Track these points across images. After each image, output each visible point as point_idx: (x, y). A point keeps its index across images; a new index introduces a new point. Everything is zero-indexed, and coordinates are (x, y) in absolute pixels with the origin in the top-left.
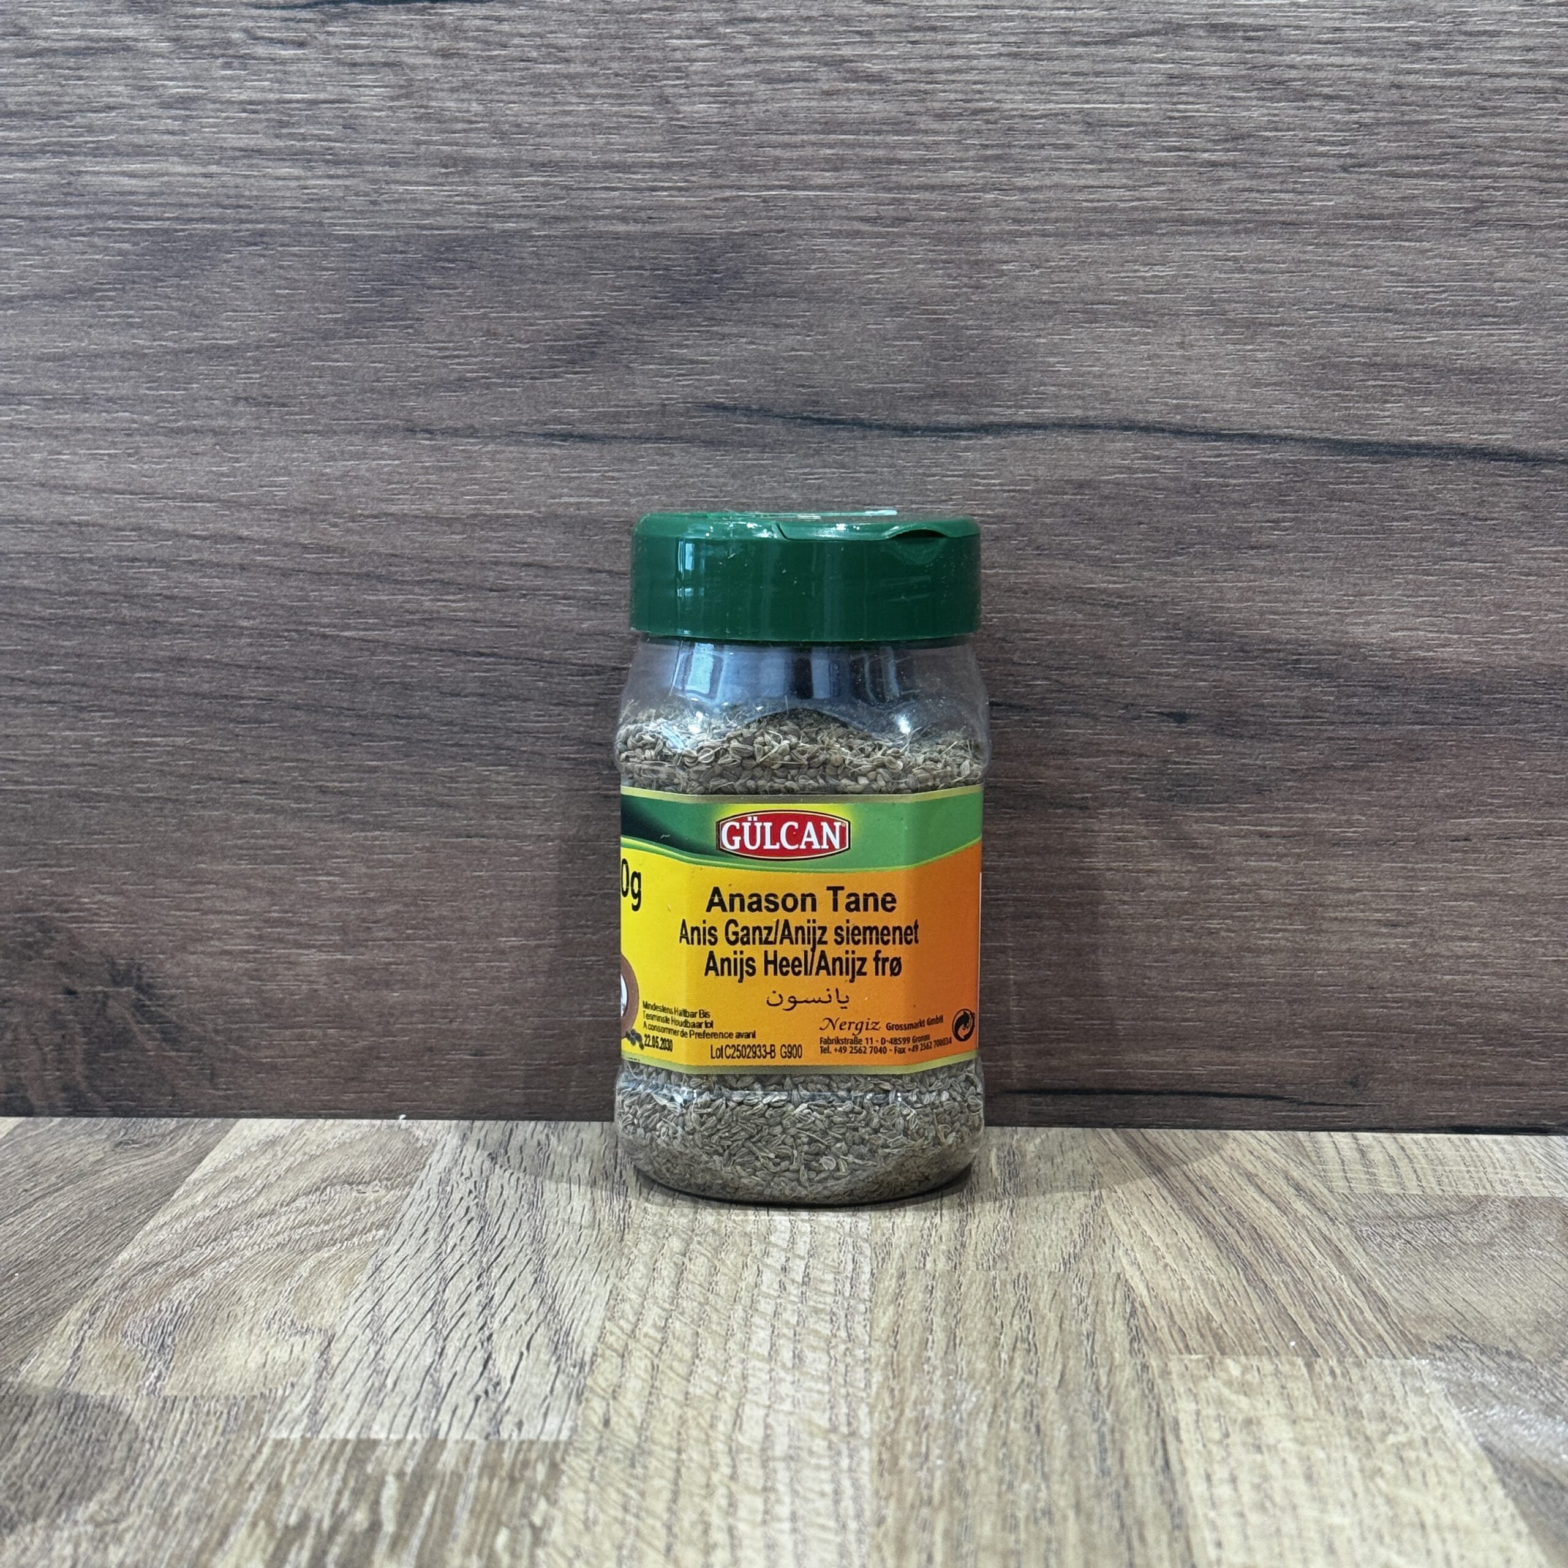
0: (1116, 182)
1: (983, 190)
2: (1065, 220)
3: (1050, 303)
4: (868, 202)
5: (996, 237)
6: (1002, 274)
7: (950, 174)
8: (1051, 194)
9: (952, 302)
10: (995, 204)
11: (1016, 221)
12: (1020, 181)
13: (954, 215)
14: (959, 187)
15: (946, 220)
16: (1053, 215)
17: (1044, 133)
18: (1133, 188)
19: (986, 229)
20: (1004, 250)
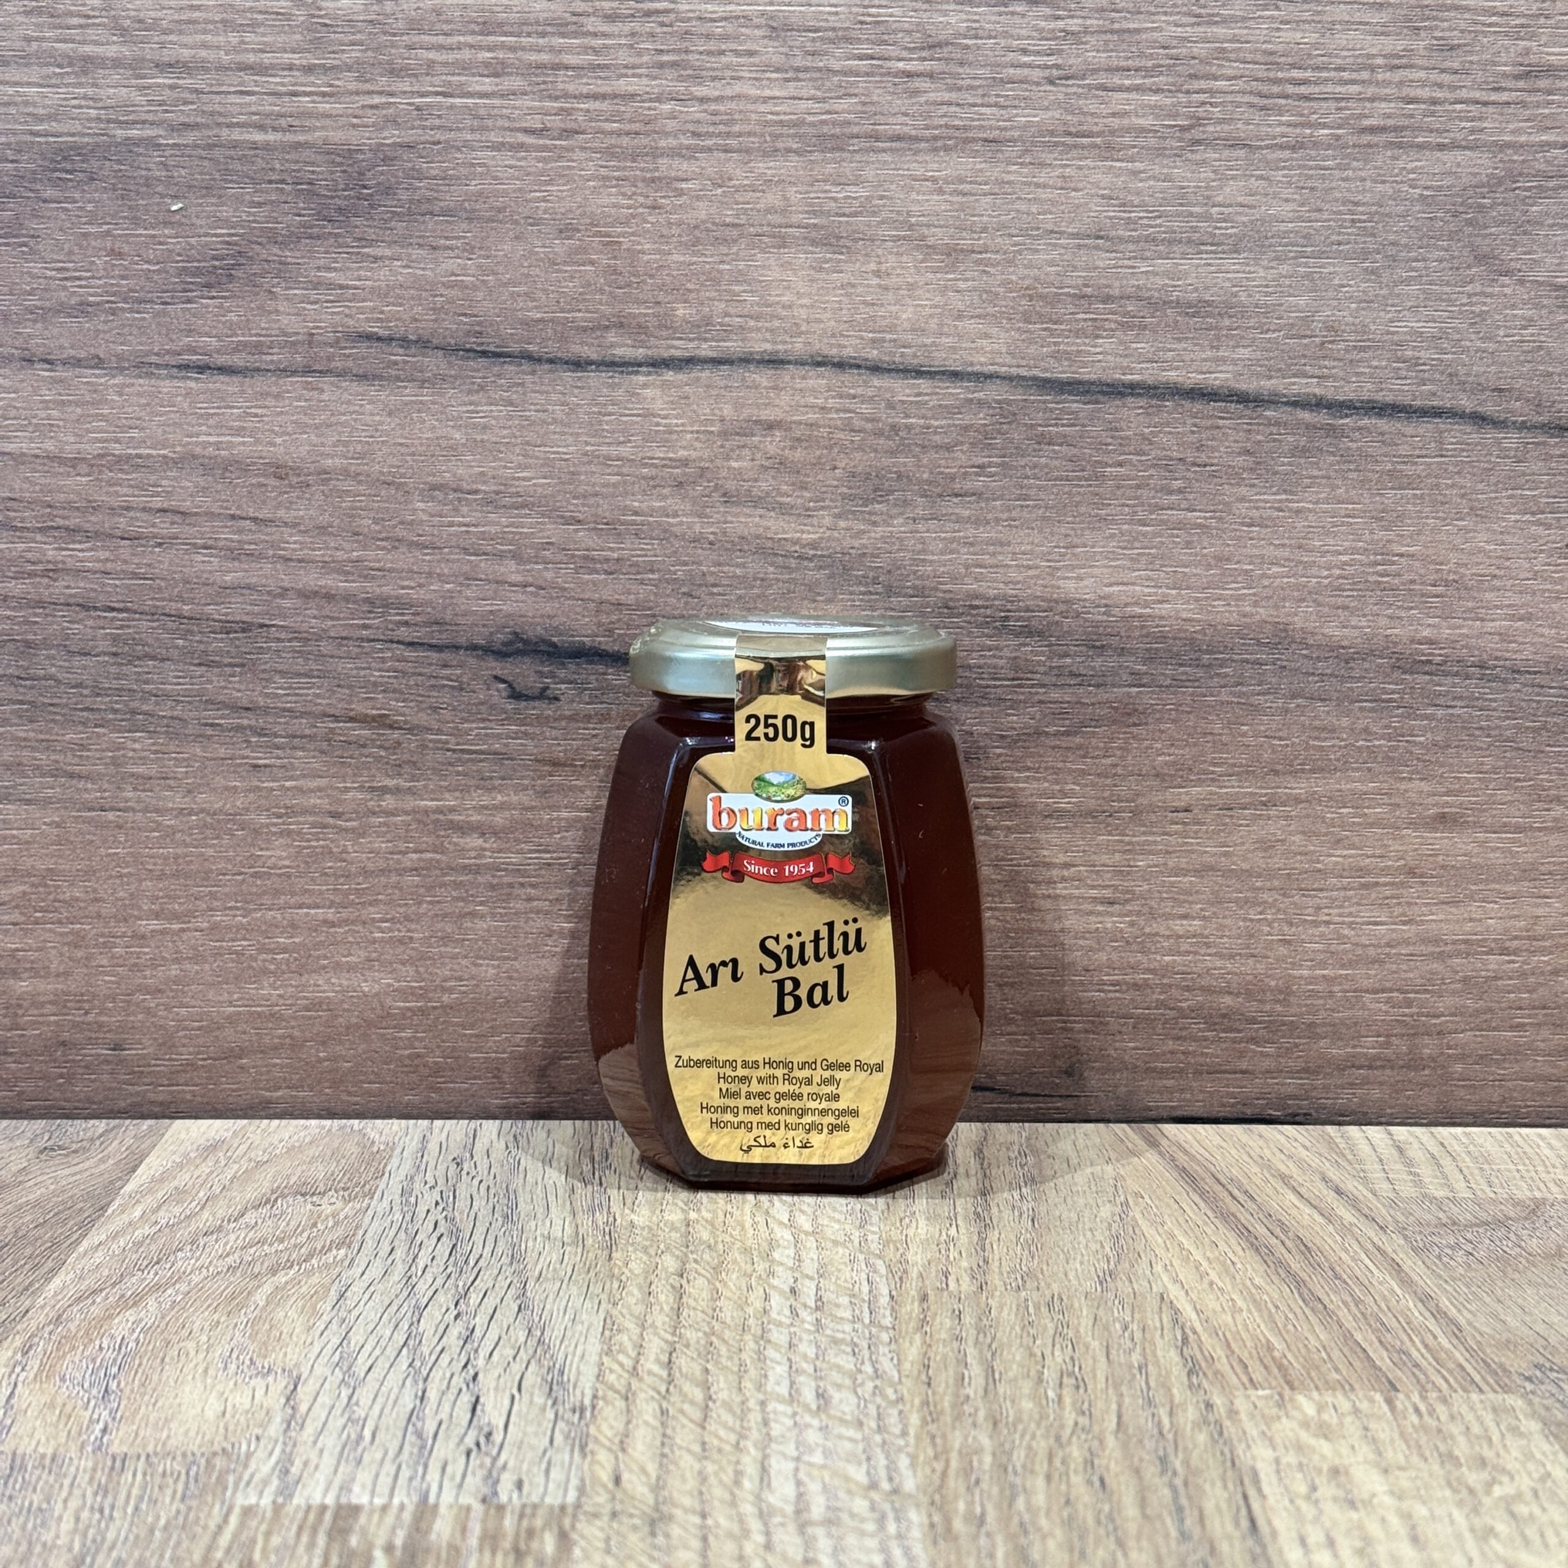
0: (804, 93)
1: (658, 100)
2: (749, 134)
3: (734, 225)
4: (532, 111)
5: (675, 153)
6: (681, 193)
7: (622, 81)
8: (733, 105)
9: (626, 223)
10: (672, 116)
11: (695, 134)
12: (700, 91)
13: (628, 127)
14: (633, 96)
15: (619, 133)
16: (736, 128)
17: (725, 38)
18: (823, 100)
19: (663, 143)
20: (685, 167)
